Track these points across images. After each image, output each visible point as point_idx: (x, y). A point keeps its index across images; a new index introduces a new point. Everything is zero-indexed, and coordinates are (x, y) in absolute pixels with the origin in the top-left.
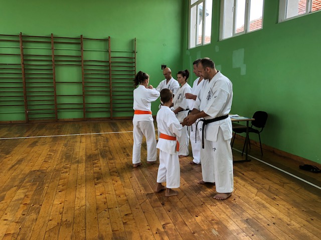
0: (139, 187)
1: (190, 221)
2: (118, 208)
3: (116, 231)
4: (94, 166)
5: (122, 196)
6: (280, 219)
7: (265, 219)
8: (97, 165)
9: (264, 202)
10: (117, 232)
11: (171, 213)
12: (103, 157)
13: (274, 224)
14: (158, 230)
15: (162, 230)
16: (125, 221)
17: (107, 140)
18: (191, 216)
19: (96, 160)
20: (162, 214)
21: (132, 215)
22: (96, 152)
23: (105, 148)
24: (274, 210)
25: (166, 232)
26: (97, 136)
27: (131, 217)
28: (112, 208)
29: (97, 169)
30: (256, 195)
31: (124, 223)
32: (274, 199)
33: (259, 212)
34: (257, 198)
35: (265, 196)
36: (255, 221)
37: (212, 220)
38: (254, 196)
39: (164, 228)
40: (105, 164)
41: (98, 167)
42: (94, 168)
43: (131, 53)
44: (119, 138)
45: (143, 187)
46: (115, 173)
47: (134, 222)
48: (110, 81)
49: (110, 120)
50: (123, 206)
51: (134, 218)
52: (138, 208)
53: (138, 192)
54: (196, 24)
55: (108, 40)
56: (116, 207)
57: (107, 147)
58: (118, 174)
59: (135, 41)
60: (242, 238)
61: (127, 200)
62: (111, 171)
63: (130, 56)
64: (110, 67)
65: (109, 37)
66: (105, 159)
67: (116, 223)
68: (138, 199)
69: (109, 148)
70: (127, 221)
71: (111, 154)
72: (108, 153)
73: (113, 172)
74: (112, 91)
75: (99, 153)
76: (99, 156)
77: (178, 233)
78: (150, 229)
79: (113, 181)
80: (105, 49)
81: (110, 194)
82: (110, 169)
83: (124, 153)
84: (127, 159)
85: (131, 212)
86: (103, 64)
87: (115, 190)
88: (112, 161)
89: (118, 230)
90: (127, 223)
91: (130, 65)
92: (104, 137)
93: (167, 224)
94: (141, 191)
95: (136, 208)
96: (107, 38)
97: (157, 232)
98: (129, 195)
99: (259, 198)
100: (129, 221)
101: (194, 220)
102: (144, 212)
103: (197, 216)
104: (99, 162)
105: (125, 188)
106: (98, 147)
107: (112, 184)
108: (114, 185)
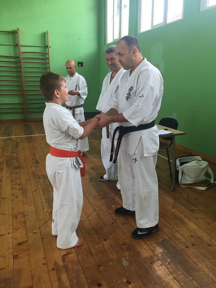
0: (42, 203)
2: (11, 235)
3: (2, 269)
5: (19, 217)
6: (199, 238)
7: (183, 239)
9: (181, 215)
10: (3, 272)
12: (8, 165)
13: (193, 245)
14: (56, 263)
15: (61, 264)
16: (16, 254)
17: (17, 145)
18: (99, 241)
21: (26, 244)
22: (1, 160)
23: (12, 155)
24: (192, 226)
25: (65, 267)
26: (6, 140)
27: (24, 247)
28: (3, 235)
30: (174, 207)
31: (15, 257)
32: (193, 211)
33: (177, 229)
34: (174, 210)
35: (183, 208)
36: (172, 242)
37: (123, 245)
38: (171, 208)
39: (64, 260)
40: (8, 175)
43: (44, 48)
44: (30, 142)
45: (47, 203)
46: (17, 185)
47: (28, 255)
48: (22, 79)
49: (24, 121)
50: (18, 231)
51: (28, 249)
52: (37, 233)
53: (40, 210)
54: (114, 16)
55: (17, 32)
56: (9, 233)
57: (15, 154)
58: (20, 186)
59: (48, 34)
60: (157, 268)
61: (25, 223)
62: (13, 183)
63: (43, 52)
64: (20, 64)
65: (18, 29)
66: (10, 168)
67: (4, 257)
68: (38, 220)
69: (17, 154)
70: (19, 253)
71: (18, 162)
72: (14, 160)
73: (16, 184)
74: (25, 90)
75: (5, 161)
76: (3, 164)
77: (80, 268)
78: (46, 263)
79: (13, 197)
80: (14, 43)
81: (5, 214)
82: (13, 180)
83: (33, 159)
84: (35, 167)
85: (25, 240)
86: (13, 60)
87: (12, 209)
88: (17, 171)
89: (4, 268)
90: (18, 256)
91: (44, 61)
92: (14, 142)
93: (68, 255)
94: (43, 208)
95: (34, 233)
96: (15, 30)
97: (55, 267)
98: (28, 215)
99: (176, 211)
100: (22, 253)
101: (101, 246)
102: (42, 238)
103: (105, 240)
104: (2, 171)
105: (25, 206)
106: (5, 153)
107: (11, 200)
108: (13, 202)
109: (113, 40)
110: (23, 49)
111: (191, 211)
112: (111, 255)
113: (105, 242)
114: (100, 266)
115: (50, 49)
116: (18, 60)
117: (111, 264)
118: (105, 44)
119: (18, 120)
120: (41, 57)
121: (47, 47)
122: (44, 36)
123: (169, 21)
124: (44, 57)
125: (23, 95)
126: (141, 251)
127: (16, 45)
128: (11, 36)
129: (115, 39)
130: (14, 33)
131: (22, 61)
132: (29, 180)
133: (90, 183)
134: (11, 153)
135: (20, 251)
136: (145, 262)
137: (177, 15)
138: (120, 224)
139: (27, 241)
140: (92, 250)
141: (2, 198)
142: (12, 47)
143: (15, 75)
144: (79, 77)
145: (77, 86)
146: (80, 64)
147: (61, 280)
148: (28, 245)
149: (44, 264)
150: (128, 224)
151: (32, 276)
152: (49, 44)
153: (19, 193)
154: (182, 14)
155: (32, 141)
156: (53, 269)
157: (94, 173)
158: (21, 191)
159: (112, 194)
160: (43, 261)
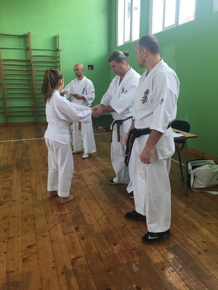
0: (52, 206)
1: (106, 251)
2: (20, 237)
3: (11, 272)
4: (6, 180)
5: (28, 220)
6: (212, 244)
7: (195, 246)
8: (9, 178)
9: (193, 221)
10: (12, 275)
11: (85, 241)
12: (18, 168)
13: (206, 251)
14: (65, 267)
15: (70, 268)
16: (25, 257)
17: (27, 148)
18: (108, 245)
19: (9, 172)
20: (73, 243)
21: (36, 247)
22: (12, 162)
23: (23, 157)
24: (205, 231)
25: (75, 271)
26: (17, 143)
27: (34, 250)
28: (13, 237)
29: (8, 183)
30: (185, 212)
31: (24, 260)
32: (205, 216)
33: (189, 234)
34: (186, 215)
35: (195, 212)
36: (184, 248)
37: (133, 249)
38: (183, 213)
39: (73, 264)
40: (18, 177)
41: (10, 180)
42: (5, 183)
43: (54, 51)
44: (41, 145)
45: (56, 206)
46: (28, 188)
47: (37, 258)
48: (33, 82)
49: (35, 124)
50: (27, 234)
51: (37, 252)
52: (46, 236)
53: (49, 213)
54: (124, 18)
55: (28, 36)
56: (19, 236)
57: (26, 156)
58: (30, 189)
59: (58, 37)
60: (168, 275)
61: (35, 225)
62: (24, 186)
63: (54, 55)
64: (32, 67)
65: (29, 33)
66: (20, 171)
67: (14, 260)
68: (48, 223)
69: (28, 157)
70: (29, 256)
71: (28, 164)
72: (25, 163)
73: (26, 187)
74: (36, 94)
75: (15, 163)
76: (14, 167)
77: (90, 272)
78: (55, 266)
79: (23, 199)
80: (25, 47)
81: (15, 217)
82: (23, 183)
83: (43, 162)
84: (45, 170)
85: (35, 243)
86: (24, 64)
87: (22, 212)
88: (28, 173)
89: (13, 271)
90: (28, 259)
91: (54, 65)
92: (24, 144)
93: (78, 259)
94: (53, 212)
95: (43, 236)
96: (26, 34)
97: (64, 271)
98: (38, 218)
99: (188, 215)
100: (31, 256)
101: (111, 250)
102: (52, 242)
103: (115, 245)
104: (13, 174)
105: (35, 208)
106: (16, 156)
107: (21, 203)
108: (23, 205)
109: (124, 42)
110: (34, 53)
111: (203, 216)
112: (120, 260)
113: (114, 247)
114: (109, 271)
115: (60, 52)
116: (29, 63)
117: (121, 269)
118: (115, 47)
119: (29, 123)
120: (52, 60)
121: (57, 50)
122: (55, 40)
123: (180, 23)
124: (54, 60)
125: (34, 98)
126: (152, 257)
127: (28, 49)
128: (22, 40)
129: (126, 41)
130: (26, 37)
131: (33, 64)
132: (39, 182)
133: (100, 186)
134: (22, 156)
135: (29, 254)
136: (155, 267)
137: (189, 16)
138: (130, 229)
139: (37, 244)
140: (101, 255)
141: (13, 201)
142: (23, 51)
143: (26, 78)
144: (87, 81)
145: (84, 89)
146: (91, 67)
147: (70, 284)
148: (37, 248)
149: (53, 268)
150: (138, 228)
151: (42, 280)
152: (60, 47)
153: (29, 196)
154: (194, 16)
155: (42, 144)
156: (62, 273)
157: (104, 176)
158: (31, 194)
159: (122, 198)
160: (53, 265)
